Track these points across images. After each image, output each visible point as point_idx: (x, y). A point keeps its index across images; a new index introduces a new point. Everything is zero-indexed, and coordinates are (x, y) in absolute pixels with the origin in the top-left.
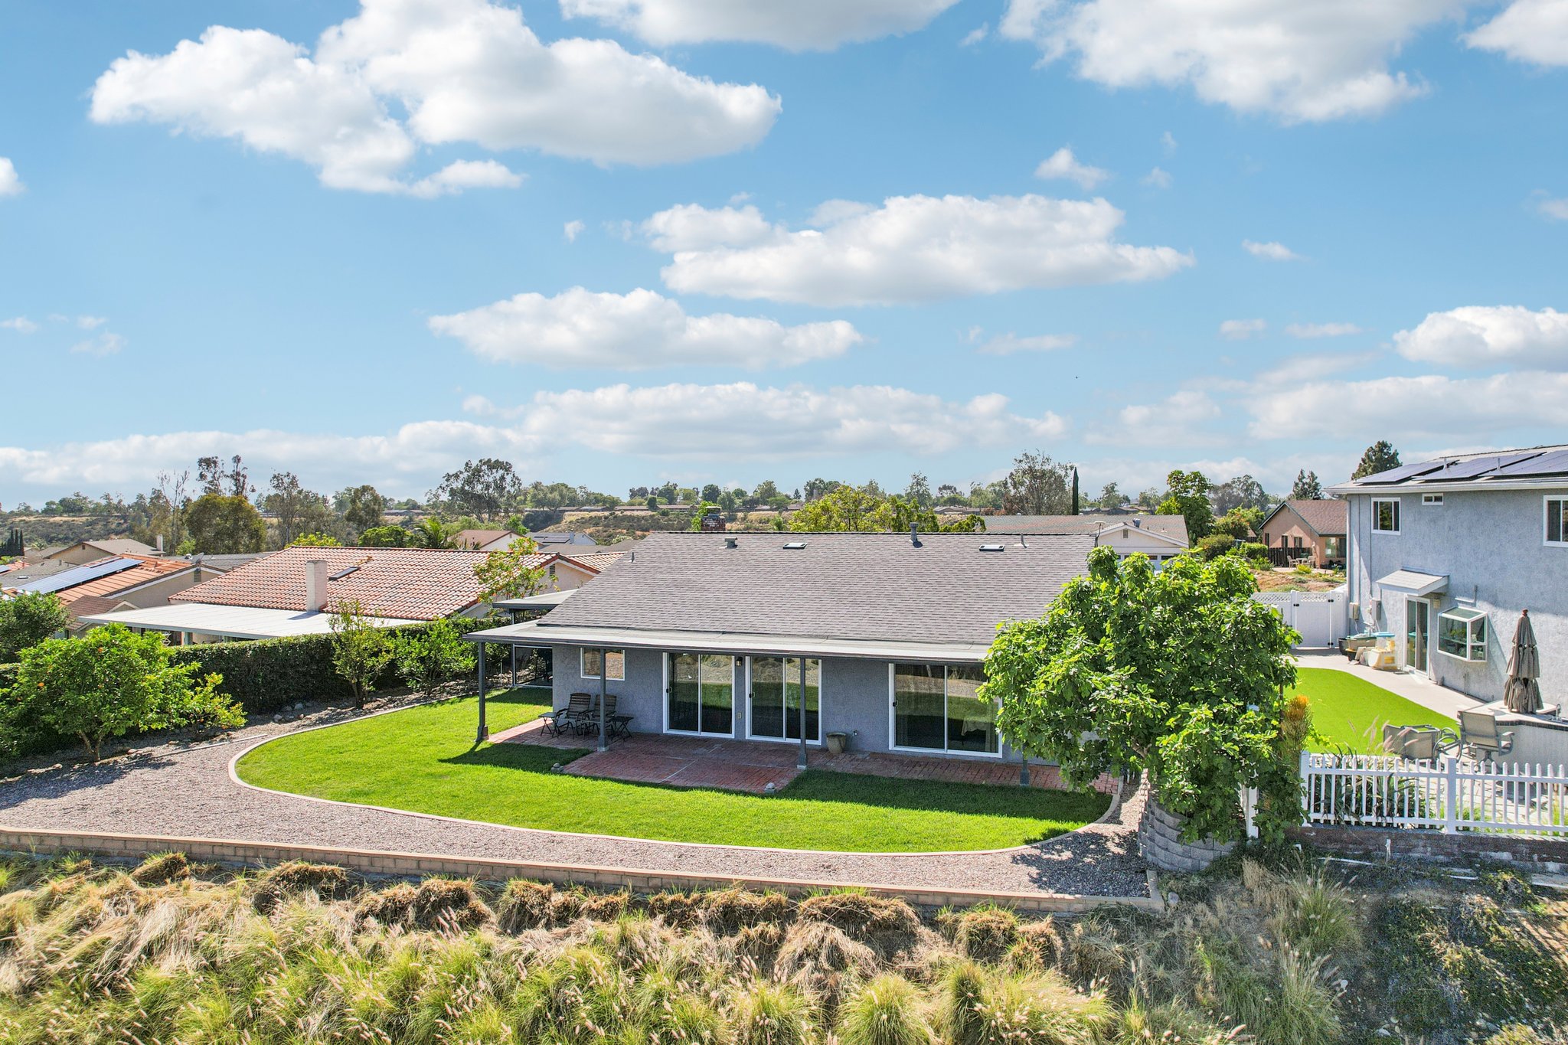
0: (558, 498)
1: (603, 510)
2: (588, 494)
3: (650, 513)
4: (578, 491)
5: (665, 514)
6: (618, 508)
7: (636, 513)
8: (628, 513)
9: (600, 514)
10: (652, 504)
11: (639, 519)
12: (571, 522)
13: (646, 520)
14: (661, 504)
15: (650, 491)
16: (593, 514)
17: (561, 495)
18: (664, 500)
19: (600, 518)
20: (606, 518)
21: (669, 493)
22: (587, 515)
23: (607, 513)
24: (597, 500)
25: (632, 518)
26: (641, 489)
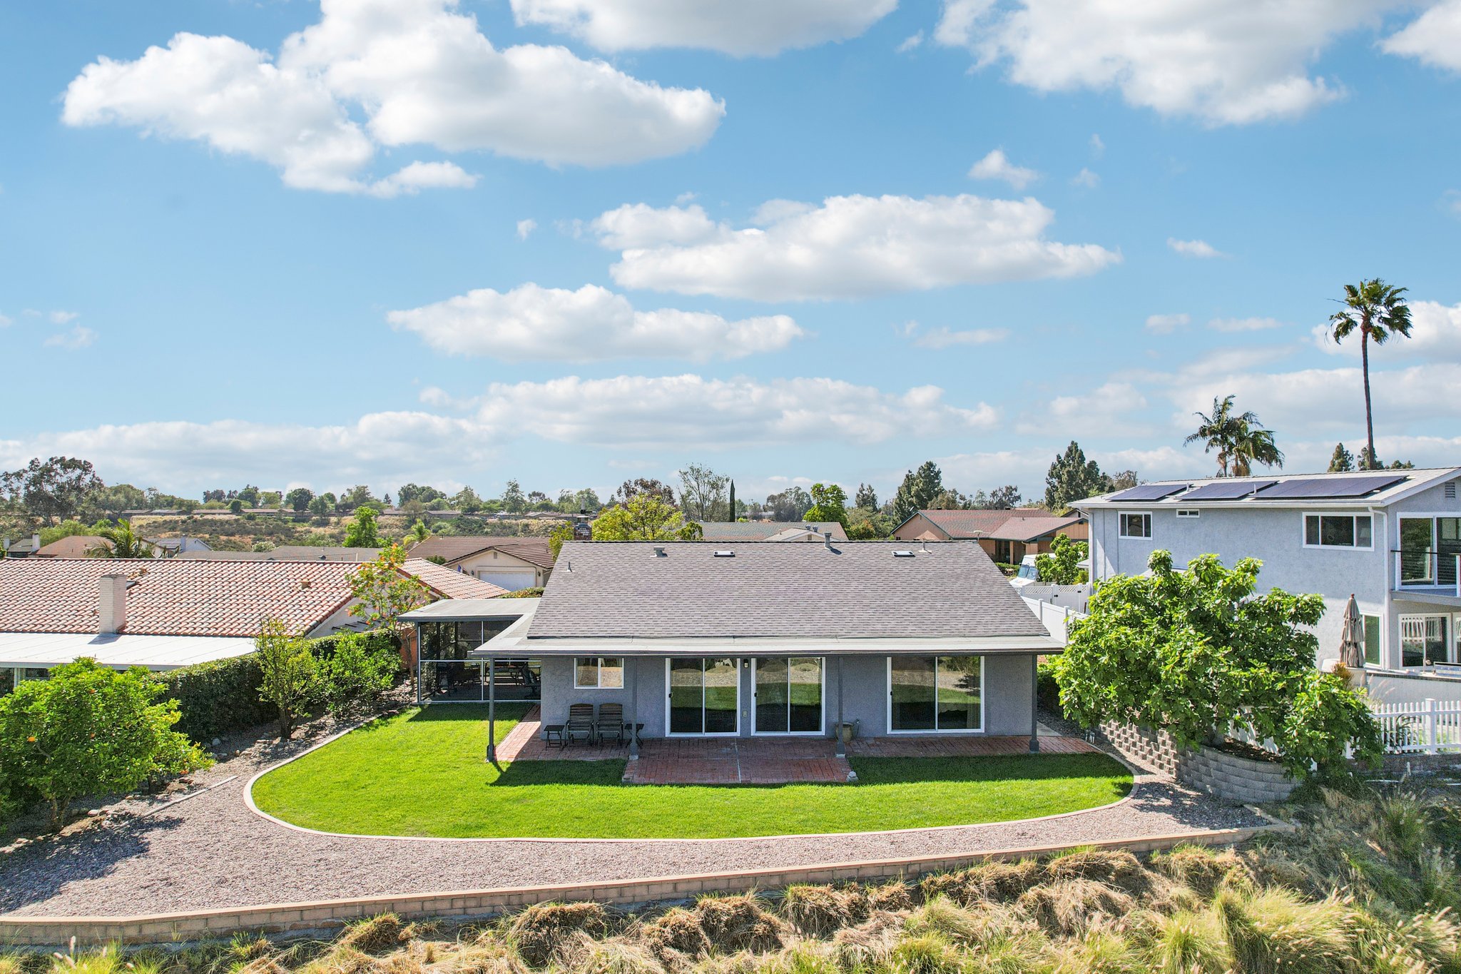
0: (123, 500)
1: (179, 514)
2: (158, 496)
3: (234, 517)
4: (146, 493)
5: (251, 518)
6: (195, 511)
7: (217, 517)
8: (210, 517)
9: (176, 518)
10: (236, 508)
11: (222, 523)
12: (141, 526)
13: (231, 525)
14: (245, 507)
15: (226, 493)
16: (168, 518)
17: (127, 497)
18: (249, 504)
19: (176, 522)
20: (184, 522)
21: (250, 495)
22: (160, 519)
23: (184, 517)
24: (171, 502)
25: (213, 522)
26: (216, 492)
